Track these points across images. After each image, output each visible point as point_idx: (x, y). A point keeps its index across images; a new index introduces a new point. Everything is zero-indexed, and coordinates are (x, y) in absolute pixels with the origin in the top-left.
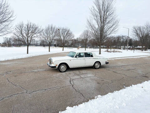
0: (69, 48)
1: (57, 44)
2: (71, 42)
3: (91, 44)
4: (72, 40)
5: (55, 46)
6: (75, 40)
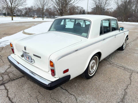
0: (22, 18)
1: (7, 13)
2: (25, 11)
3: (48, 14)
4: (26, 9)
5: (5, 15)
6: (29, 9)
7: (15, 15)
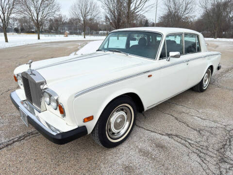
7: (33, 30)
